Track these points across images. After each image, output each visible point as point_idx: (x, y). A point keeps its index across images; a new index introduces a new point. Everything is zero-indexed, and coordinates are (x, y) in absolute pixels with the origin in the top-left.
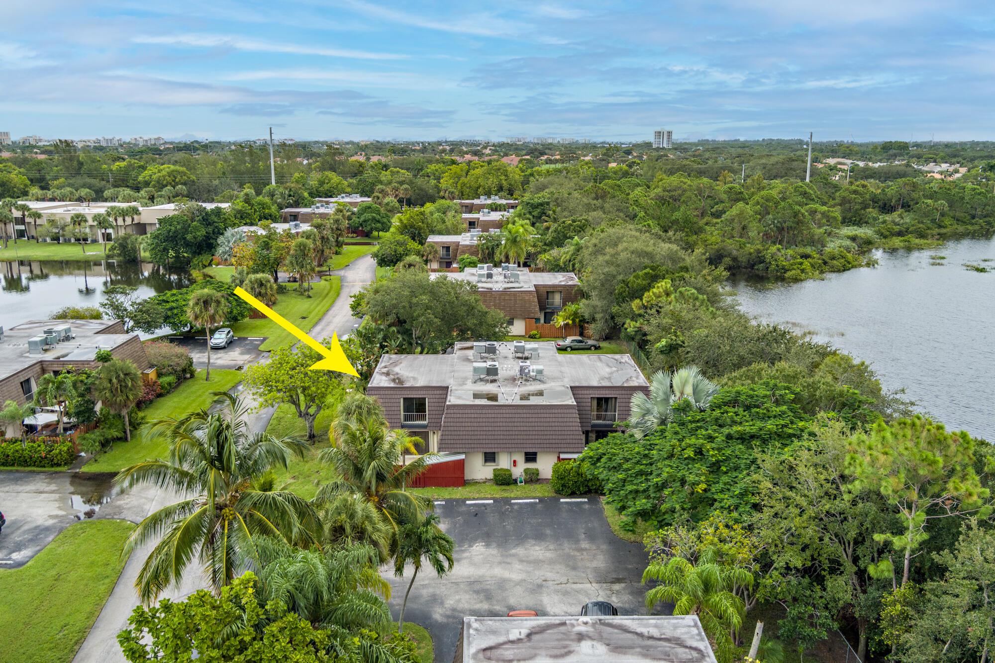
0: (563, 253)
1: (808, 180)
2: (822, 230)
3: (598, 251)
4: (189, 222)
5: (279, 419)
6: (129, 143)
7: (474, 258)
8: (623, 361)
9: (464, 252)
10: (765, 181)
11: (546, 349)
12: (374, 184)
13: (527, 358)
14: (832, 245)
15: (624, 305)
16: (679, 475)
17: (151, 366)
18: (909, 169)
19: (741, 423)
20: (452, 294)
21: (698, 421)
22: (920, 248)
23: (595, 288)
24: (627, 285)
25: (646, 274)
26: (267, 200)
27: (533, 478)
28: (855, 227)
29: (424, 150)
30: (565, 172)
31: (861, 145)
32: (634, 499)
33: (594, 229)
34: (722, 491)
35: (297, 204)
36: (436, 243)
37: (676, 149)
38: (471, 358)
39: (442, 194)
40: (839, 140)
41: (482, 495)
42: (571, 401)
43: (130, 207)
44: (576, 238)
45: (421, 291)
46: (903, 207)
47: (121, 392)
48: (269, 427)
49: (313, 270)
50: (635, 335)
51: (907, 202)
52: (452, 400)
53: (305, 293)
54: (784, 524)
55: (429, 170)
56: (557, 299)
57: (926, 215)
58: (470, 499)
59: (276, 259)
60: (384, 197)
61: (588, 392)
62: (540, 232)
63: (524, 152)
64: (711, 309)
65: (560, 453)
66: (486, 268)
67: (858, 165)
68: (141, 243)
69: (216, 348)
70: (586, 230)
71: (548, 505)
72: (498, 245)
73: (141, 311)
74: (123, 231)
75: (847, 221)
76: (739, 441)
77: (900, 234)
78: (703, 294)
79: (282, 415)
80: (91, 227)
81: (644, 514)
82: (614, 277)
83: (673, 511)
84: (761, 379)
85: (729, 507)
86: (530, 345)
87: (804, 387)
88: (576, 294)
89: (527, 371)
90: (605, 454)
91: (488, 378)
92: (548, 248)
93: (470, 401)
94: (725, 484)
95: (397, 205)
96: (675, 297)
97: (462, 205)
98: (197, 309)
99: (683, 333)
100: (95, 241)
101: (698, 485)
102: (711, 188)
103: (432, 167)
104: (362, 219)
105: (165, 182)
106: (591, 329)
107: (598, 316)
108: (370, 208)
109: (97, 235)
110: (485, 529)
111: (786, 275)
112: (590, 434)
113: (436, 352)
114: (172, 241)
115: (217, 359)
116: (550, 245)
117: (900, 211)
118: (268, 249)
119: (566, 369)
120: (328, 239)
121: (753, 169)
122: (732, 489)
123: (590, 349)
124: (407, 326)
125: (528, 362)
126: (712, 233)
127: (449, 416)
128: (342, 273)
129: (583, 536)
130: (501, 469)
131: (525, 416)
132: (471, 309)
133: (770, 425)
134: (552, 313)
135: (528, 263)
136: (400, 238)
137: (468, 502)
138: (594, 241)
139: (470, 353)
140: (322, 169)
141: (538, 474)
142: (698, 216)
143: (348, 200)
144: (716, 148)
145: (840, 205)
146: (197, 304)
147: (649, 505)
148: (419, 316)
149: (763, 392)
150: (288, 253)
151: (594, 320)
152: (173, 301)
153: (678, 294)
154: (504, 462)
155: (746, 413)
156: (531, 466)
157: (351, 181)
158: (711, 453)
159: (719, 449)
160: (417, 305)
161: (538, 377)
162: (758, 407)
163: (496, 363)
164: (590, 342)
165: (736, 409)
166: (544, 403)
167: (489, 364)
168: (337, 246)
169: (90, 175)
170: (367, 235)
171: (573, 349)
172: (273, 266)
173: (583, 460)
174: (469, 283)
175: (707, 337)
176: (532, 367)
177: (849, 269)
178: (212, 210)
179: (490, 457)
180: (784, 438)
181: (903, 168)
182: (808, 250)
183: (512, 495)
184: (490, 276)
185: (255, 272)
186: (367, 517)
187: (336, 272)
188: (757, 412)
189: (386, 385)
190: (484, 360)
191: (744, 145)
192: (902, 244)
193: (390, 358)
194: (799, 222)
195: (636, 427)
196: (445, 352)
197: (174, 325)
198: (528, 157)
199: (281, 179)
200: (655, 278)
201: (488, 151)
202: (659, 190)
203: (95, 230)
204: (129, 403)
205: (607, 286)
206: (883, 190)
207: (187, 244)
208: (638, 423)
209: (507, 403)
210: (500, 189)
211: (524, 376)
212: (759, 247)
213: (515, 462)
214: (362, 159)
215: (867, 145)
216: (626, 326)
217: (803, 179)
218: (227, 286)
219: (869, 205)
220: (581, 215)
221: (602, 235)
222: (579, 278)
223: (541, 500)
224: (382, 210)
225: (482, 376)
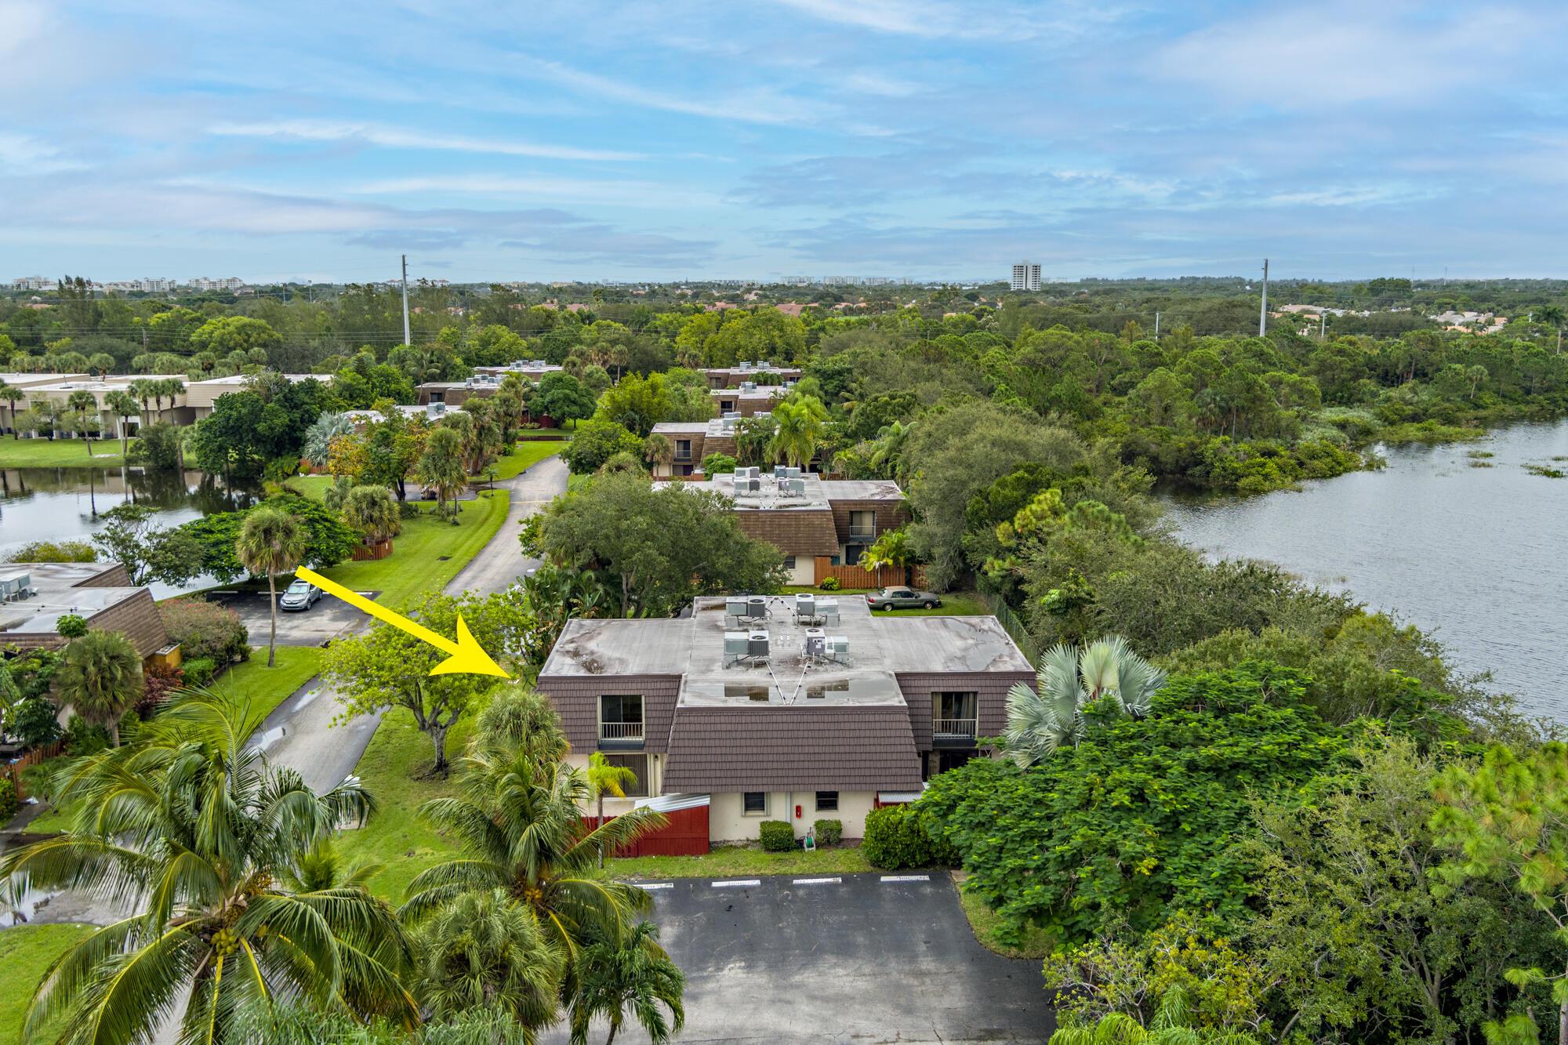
0: (876, 449)
1: (1262, 334)
2: (1292, 413)
3: (934, 444)
4: (262, 402)
5: (389, 734)
6: (187, 287)
7: (730, 459)
8: (985, 627)
9: (712, 450)
10: (1194, 337)
11: (850, 607)
12: (568, 344)
13: (818, 624)
14: (1309, 436)
15: (981, 532)
16: (1104, 840)
17: (171, 642)
18: (1418, 318)
19: (1212, 740)
20: (691, 512)
21: (1131, 738)
22: (1447, 441)
23: (931, 503)
24: (986, 498)
25: (1018, 479)
26: (394, 369)
27: (831, 838)
28: (1343, 408)
29: (653, 293)
30: (874, 324)
31: (1335, 286)
32: (1019, 883)
33: (925, 410)
34: (1186, 872)
35: (443, 377)
36: (668, 434)
37: (1047, 292)
38: (722, 624)
39: (678, 359)
40: (1299, 278)
41: (741, 871)
42: (898, 700)
43: (169, 381)
44: (897, 423)
45: (636, 508)
46: (1415, 376)
47: (104, 688)
48: (370, 748)
49: (462, 479)
50: (1002, 583)
51: (1423, 369)
52: (687, 699)
53: (449, 518)
54: (1314, 938)
55: (658, 323)
56: (868, 524)
57: (1455, 388)
58: (718, 879)
59: (401, 462)
60: (584, 364)
61: (926, 683)
62: (838, 416)
63: (809, 298)
64: (1133, 538)
65: (878, 792)
66: (748, 474)
67: (1334, 314)
68: (183, 438)
69: (292, 611)
70: (913, 411)
71: (860, 886)
72: (768, 438)
73: (163, 548)
74: (157, 419)
75: (1331, 398)
76: (1211, 775)
77: (1415, 418)
78: (1118, 512)
79: (394, 725)
80: (105, 412)
81: (1039, 914)
82: (964, 484)
83: (1095, 907)
84: (1239, 658)
85: (1203, 902)
86: (824, 601)
87: (1318, 673)
88: (898, 515)
89: (818, 646)
90: (963, 799)
91: (750, 659)
92: (850, 442)
93: (720, 701)
94: (1191, 857)
95: (606, 376)
96: (1071, 517)
97: (711, 377)
98: (252, 544)
99: (1089, 580)
100: (110, 437)
101: (1141, 860)
102: (1110, 347)
103: (665, 317)
104: (548, 398)
105: (232, 344)
106: (927, 574)
107: (937, 551)
108: (560, 380)
109: (114, 427)
110: (747, 936)
111: (1240, 484)
112: (931, 757)
113: (662, 614)
114: (234, 434)
115: (292, 628)
116: (854, 436)
117: (1411, 383)
118: (387, 446)
119: (886, 642)
120: (490, 429)
121: (1172, 319)
122: (1205, 866)
123: (923, 607)
124: (612, 570)
125: (821, 632)
126: (1114, 418)
127: (681, 728)
128: (513, 485)
129: (923, 947)
130: (775, 823)
131: (816, 726)
132: (723, 538)
133: (1267, 744)
134: (860, 548)
135: (818, 464)
136: (608, 426)
137: (715, 884)
138: (927, 427)
139: (720, 616)
140: (485, 321)
141: (840, 831)
142: (1090, 391)
143: (526, 369)
144: (1110, 290)
145: (1317, 373)
146: (252, 534)
147: (1049, 896)
148: (632, 552)
149: (1247, 682)
150: (420, 452)
151: (931, 557)
152: (220, 531)
153: (1075, 513)
154: (779, 810)
155: (1220, 722)
156: (828, 815)
157: (533, 340)
158: (1162, 797)
159: (1177, 791)
160: (628, 532)
161: (838, 658)
162: (1241, 711)
163: (765, 633)
164: (925, 596)
165: (1200, 715)
166: (851, 704)
167: (754, 633)
168: (506, 441)
169: (112, 333)
170: (557, 424)
171: (894, 608)
172: (395, 474)
173: (922, 809)
174: (720, 497)
175: (1135, 584)
176: (829, 639)
177: (1339, 475)
178: (301, 384)
179: (754, 802)
180: (1293, 768)
181: (1410, 317)
182: (1272, 444)
183: (795, 870)
184: (755, 486)
185: (367, 482)
186: (514, 936)
187: (503, 484)
188: (1241, 721)
189: (572, 673)
190: (744, 627)
191: (1153, 287)
192: (1420, 434)
193: (581, 626)
194: (1256, 399)
195: (1016, 747)
196: (677, 613)
197: (222, 572)
198: (816, 305)
199: (419, 335)
200: (1033, 487)
201: (752, 297)
202: (1027, 350)
203: (111, 417)
204: (117, 707)
205: (953, 500)
206: (1383, 350)
207: (258, 440)
208: (1020, 741)
209: (784, 704)
210: (772, 351)
211: (814, 655)
212: (1193, 438)
213: (798, 809)
214: (552, 306)
215: (1345, 285)
216: (985, 567)
217: (1256, 333)
218: (313, 506)
219: (1364, 372)
220: (904, 388)
221: (941, 418)
222: (903, 489)
223: (847, 879)
224: (581, 385)
225: (740, 657)
